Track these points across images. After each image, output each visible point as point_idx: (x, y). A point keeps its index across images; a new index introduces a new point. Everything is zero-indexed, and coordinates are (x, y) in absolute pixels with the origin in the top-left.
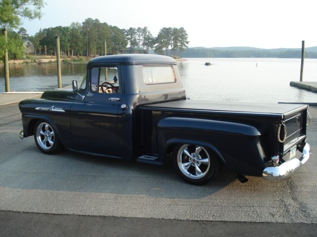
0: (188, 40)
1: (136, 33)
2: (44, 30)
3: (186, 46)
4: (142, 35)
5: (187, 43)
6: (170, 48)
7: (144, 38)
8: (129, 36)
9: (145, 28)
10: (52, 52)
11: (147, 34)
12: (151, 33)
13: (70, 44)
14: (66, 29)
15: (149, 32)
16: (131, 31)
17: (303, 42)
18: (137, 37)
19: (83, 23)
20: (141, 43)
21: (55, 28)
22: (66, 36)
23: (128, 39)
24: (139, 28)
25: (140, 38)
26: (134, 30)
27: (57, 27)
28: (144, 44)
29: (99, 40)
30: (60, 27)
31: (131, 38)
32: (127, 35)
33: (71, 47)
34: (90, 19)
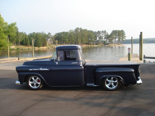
0: (125, 35)
1: (101, 33)
2: (57, 33)
3: (124, 38)
4: (104, 34)
5: (125, 37)
6: (117, 39)
7: (105, 35)
8: (98, 35)
9: (105, 31)
10: (60, 43)
11: (106, 33)
12: (108, 33)
13: (68, 39)
14: (67, 33)
15: (107, 33)
16: (99, 32)
17: (132, 37)
18: (102, 35)
19: (75, 30)
20: (103, 38)
21: (62, 33)
22: (67, 36)
23: (98, 36)
24: (102, 31)
25: (103, 36)
26: (100, 32)
27: (63, 32)
28: (105, 38)
29: (82, 37)
30: (64, 32)
31: (99, 35)
32: (97, 34)
33: (69, 41)
34: (78, 28)
